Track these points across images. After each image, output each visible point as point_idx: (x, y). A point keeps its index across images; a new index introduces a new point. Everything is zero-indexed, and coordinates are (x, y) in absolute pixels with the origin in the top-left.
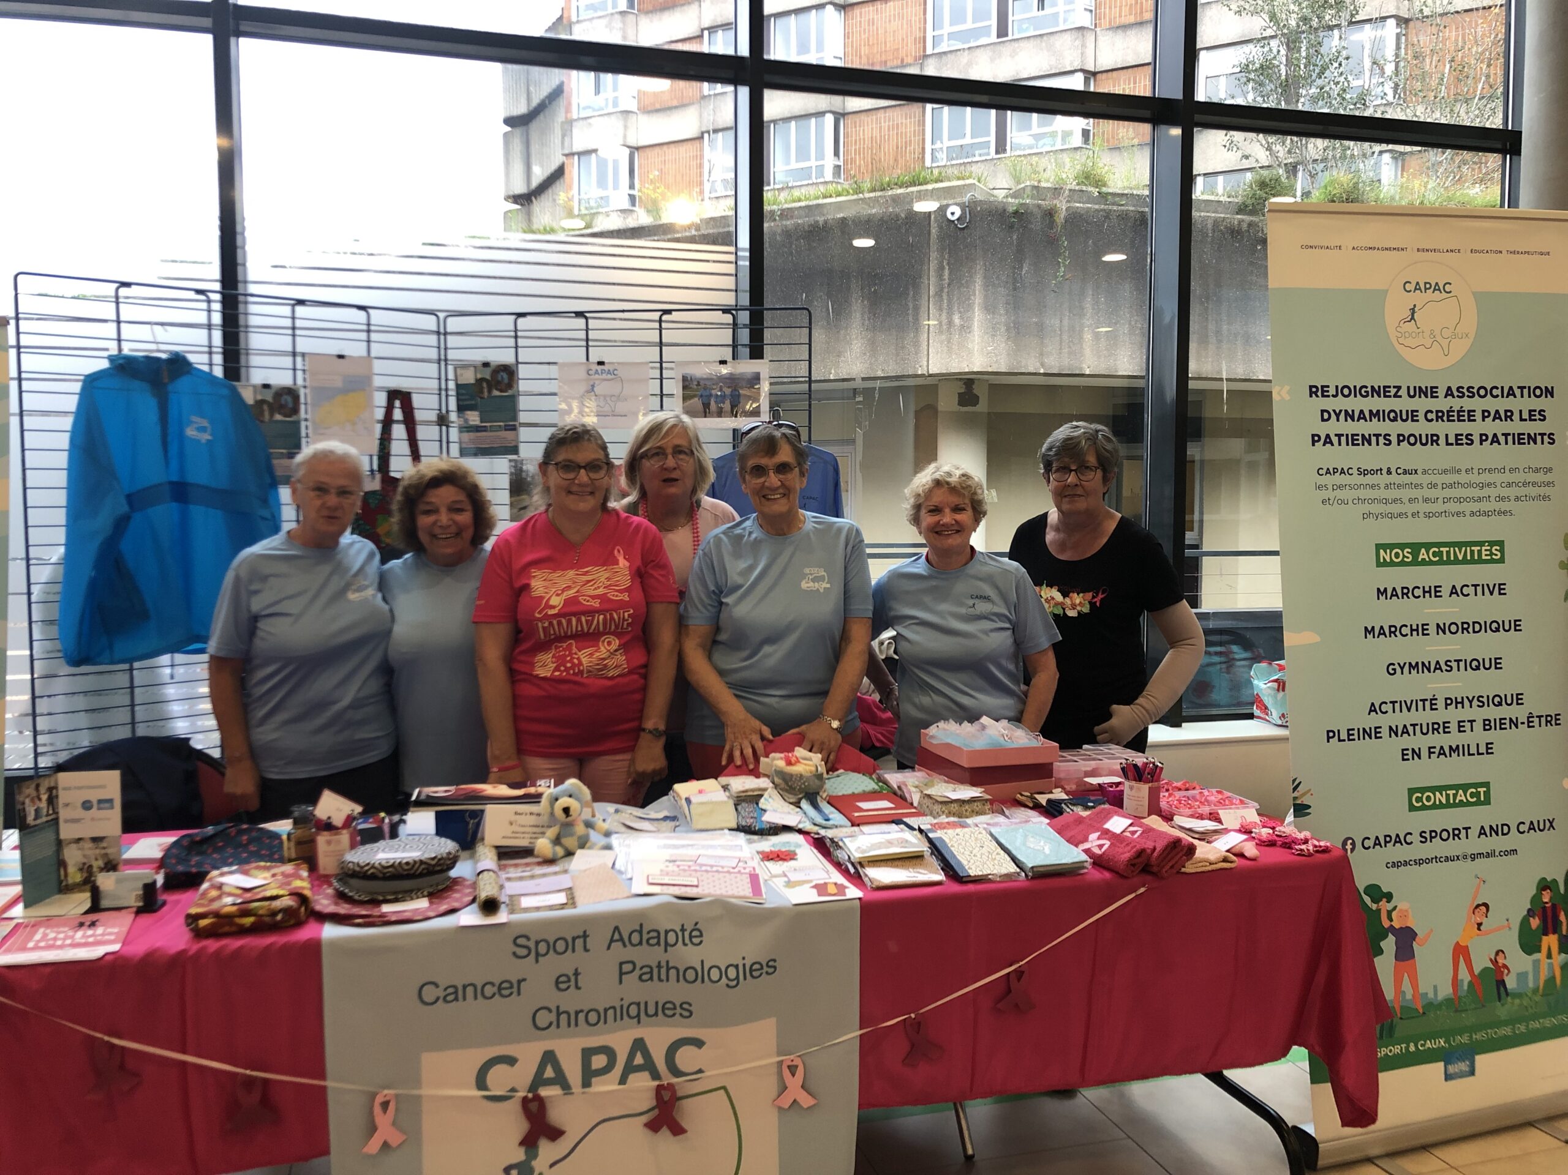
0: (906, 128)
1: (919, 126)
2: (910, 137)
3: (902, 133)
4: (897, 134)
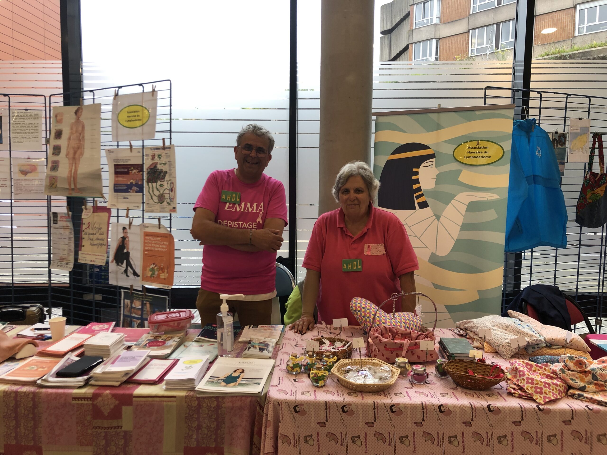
0: (566, 19)
1: (572, 18)
2: (568, 23)
3: (563, 21)
4: (561, 22)
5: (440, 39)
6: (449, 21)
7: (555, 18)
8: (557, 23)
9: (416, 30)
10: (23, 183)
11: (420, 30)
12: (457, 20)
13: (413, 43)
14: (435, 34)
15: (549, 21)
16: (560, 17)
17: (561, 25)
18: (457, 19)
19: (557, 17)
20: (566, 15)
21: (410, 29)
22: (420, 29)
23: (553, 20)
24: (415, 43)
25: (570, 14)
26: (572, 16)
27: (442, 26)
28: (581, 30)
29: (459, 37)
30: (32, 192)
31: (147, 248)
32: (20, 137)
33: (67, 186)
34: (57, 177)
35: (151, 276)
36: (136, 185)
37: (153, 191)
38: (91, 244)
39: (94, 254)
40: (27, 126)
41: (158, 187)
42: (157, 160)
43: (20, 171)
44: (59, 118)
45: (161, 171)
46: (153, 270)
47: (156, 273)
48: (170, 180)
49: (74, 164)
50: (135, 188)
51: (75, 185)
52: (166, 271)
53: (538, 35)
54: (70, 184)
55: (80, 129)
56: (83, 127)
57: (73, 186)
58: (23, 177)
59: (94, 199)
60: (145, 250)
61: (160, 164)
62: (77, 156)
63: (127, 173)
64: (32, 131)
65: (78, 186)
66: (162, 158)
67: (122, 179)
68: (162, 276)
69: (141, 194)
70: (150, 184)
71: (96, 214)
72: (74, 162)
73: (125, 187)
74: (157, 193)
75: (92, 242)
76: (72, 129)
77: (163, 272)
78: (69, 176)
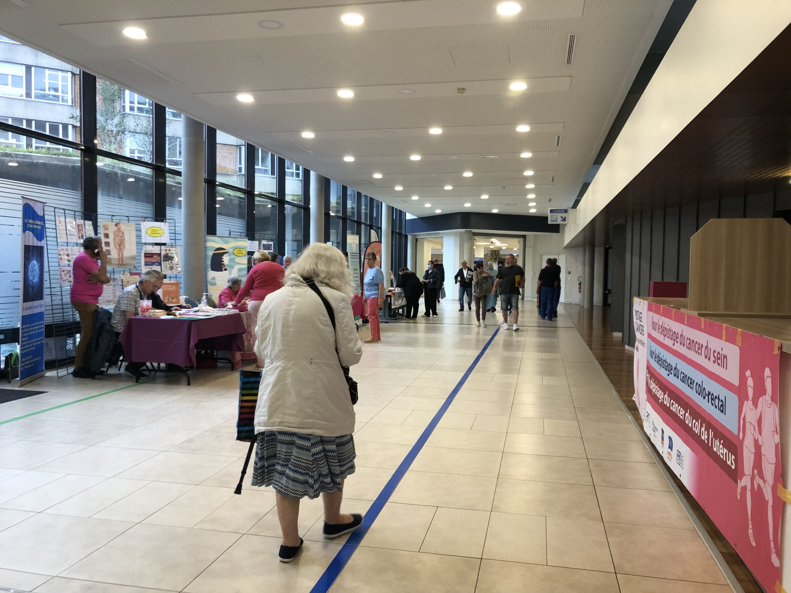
36: (157, 262)
37: (166, 265)
41: (169, 263)
42: (168, 252)
44: (106, 227)
45: (171, 257)
48: (176, 260)
51: (122, 262)
54: (119, 262)
55: (121, 235)
56: (123, 233)
57: (121, 263)
61: (170, 254)
62: (122, 247)
63: (152, 257)
65: (124, 263)
66: (171, 251)
67: (148, 260)
70: (165, 262)
71: (131, 276)
72: (120, 251)
73: (151, 264)
74: (169, 266)
76: (115, 234)
77: (174, 299)
78: (119, 257)
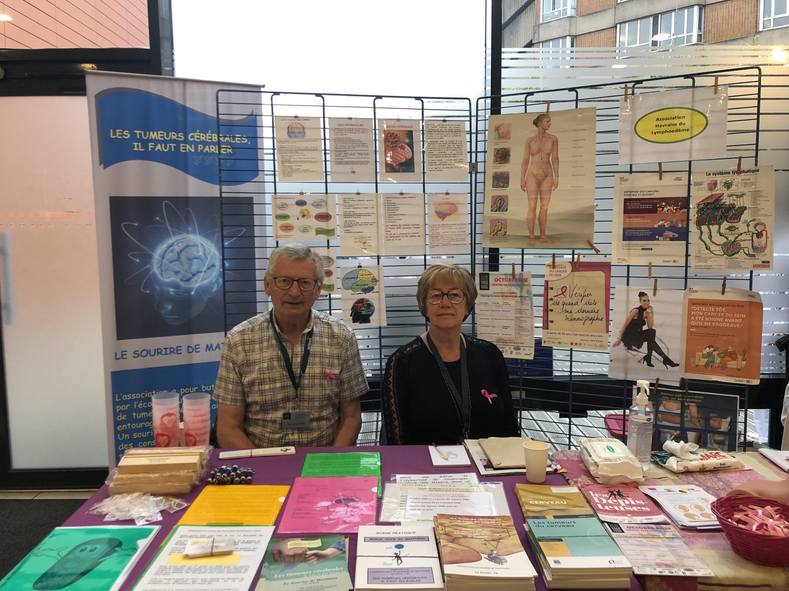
0: (746, 9)
1: (754, 8)
2: (748, 14)
3: (743, 13)
4: (740, 13)
5: (576, 36)
6: (589, 12)
7: (732, 7)
8: (734, 14)
9: (544, 25)
10: (440, 231)
11: (550, 26)
12: (600, 11)
13: (539, 43)
14: (570, 30)
15: (723, 12)
16: (737, 6)
17: (740, 16)
18: (599, 9)
19: (735, 7)
20: (746, 4)
21: (536, 24)
22: (550, 24)
23: (729, 11)
24: (543, 42)
25: (751, 3)
26: (754, 5)
27: (579, 20)
28: (767, 24)
29: (603, 34)
30: (452, 243)
31: (693, 323)
32: (438, 162)
33: (528, 234)
34: (506, 220)
35: (706, 365)
36: (673, 228)
37: (710, 237)
38: (567, 319)
39: (576, 333)
40: (447, 145)
41: (723, 230)
42: (719, 189)
43: (436, 212)
44: (502, 130)
45: (732, 207)
46: (709, 355)
47: (718, 360)
48: (754, 220)
49: (539, 200)
50: (671, 234)
51: (542, 231)
52: (740, 357)
53: (709, 30)
54: (532, 231)
55: (548, 147)
56: (555, 143)
57: (537, 233)
58: (440, 222)
59: (573, 251)
60: (689, 327)
61: (730, 196)
62: (545, 186)
63: (654, 211)
64: (455, 152)
65: (548, 233)
66: (733, 188)
67: (638, 221)
68: (732, 364)
69: (685, 242)
70: (704, 228)
71: (576, 273)
72: (539, 197)
73: (648, 233)
74: (722, 240)
75: (569, 316)
76: (529, 147)
77: (735, 359)
78: (531, 217)
